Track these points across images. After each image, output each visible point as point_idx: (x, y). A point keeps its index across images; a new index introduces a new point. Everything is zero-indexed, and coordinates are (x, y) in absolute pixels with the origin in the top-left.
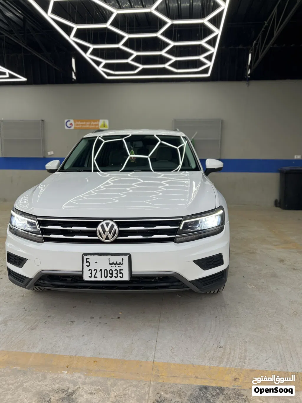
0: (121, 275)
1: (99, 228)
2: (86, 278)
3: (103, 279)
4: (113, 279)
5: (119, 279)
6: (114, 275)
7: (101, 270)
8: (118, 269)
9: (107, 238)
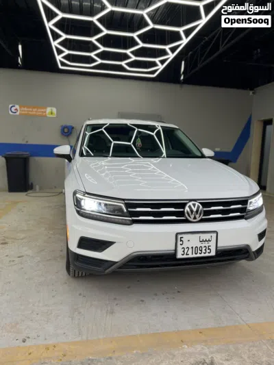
0: (209, 251)
1: (187, 208)
2: (179, 256)
3: (194, 256)
4: (203, 255)
5: (207, 255)
6: (204, 251)
7: (192, 248)
8: (207, 245)
9: (195, 218)
